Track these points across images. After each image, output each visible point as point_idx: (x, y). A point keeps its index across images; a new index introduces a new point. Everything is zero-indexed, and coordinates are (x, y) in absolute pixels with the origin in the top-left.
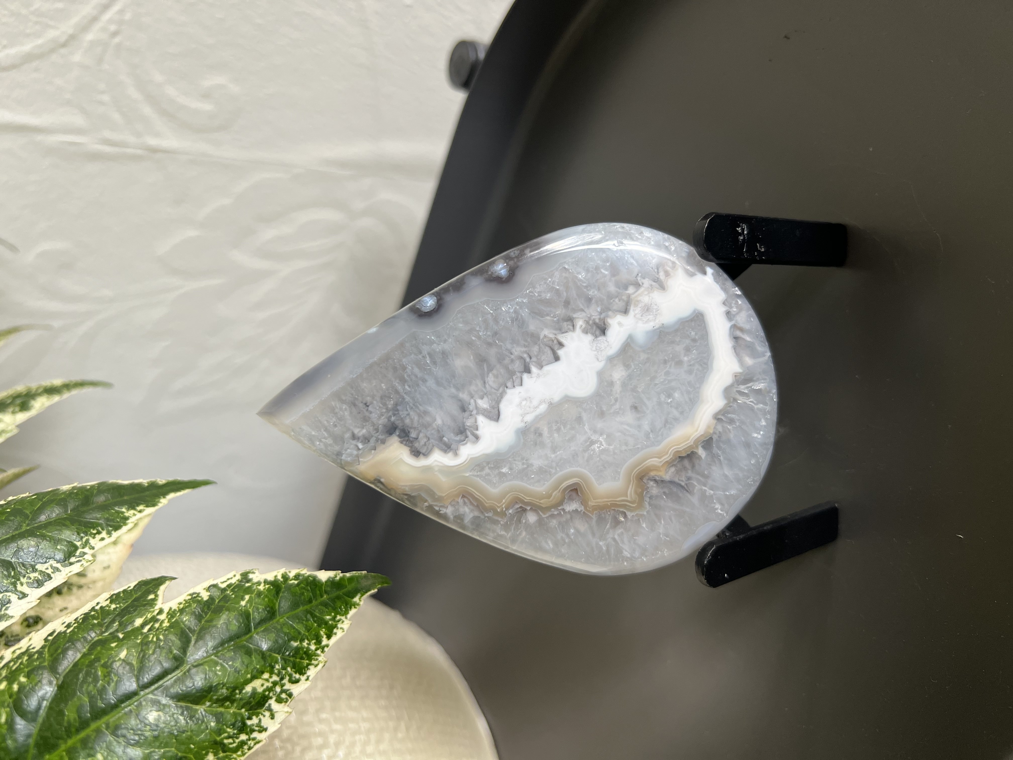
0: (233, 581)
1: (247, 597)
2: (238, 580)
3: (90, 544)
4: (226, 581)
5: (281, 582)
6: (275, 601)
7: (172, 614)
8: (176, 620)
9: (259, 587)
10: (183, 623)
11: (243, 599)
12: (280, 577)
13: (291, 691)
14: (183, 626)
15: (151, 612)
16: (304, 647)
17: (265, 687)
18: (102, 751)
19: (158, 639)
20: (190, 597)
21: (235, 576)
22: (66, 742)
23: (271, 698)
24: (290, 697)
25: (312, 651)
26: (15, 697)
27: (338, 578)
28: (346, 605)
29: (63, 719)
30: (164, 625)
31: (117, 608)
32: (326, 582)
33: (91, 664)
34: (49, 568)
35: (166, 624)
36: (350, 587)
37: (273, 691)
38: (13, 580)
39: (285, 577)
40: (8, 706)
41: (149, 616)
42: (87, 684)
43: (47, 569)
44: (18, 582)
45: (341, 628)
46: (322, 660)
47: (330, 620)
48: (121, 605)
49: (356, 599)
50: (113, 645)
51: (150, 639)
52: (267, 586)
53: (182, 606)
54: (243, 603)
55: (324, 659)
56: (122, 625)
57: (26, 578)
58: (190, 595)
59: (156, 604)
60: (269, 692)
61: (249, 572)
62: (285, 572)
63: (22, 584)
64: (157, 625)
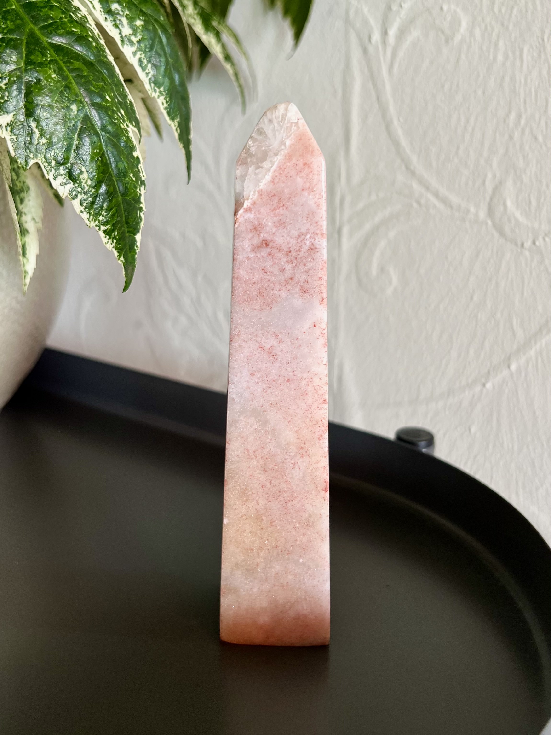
0: (141, 174)
1: (134, 179)
2: (141, 178)
3: (161, 96)
4: (141, 170)
5: (139, 205)
6: (130, 197)
7: (127, 131)
8: (124, 133)
9: (138, 188)
10: (122, 136)
11: (134, 176)
12: (141, 205)
13: (76, 199)
14: (121, 135)
15: (127, 120)
16: (102, 212)
17: (82, 180)
18: (57, 77)
19: (115, 119)
20: (134, 145)
21: (144, 176)
22: (61, 60)
23: (74, 184)
24: (72, 198)
25: (98, 217)
26: (86, 38)
27: (136, 248)
28: (121, 249)
29: (74, 60)
30: (122, 125)
31: (128, 104)
32: (135, 238)
33: (103, 80)
34: (149, 72)
35: (122, 127)
36: (130, 255)
37: (79, 186)
38: (143, 50)
39: (141, 209)
40: (81, 33)
41: (125, 119)
42: (93, 75)
43: (148, 70)
44: (142, 53)
45: (108, 242)
46: (91, 224)
47: (114, 235)
48: (129, 107)
49: (122, 259)
50: (112, 94)
51: (116, 115)
52: (138, 194)
53: (130, 138)
54: (131, 175)
55: (92, 226)
56: (120, 103)
57: (144, 57)
58: (135, 146)
59: (131, 124)
60: (78, 184)
61: (145, 186)
62: (143, 211)
63: (141, 54)
64: (121, 121)
